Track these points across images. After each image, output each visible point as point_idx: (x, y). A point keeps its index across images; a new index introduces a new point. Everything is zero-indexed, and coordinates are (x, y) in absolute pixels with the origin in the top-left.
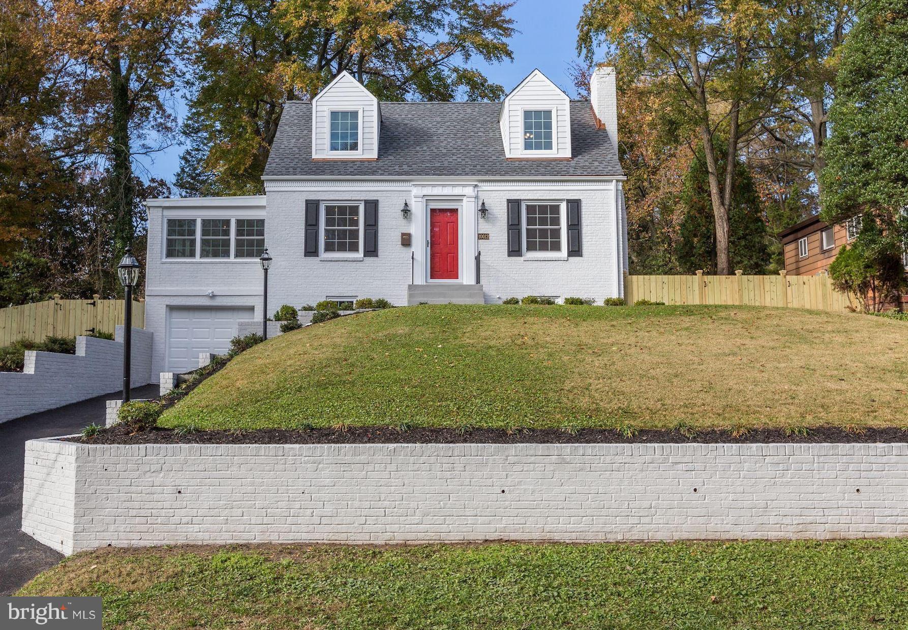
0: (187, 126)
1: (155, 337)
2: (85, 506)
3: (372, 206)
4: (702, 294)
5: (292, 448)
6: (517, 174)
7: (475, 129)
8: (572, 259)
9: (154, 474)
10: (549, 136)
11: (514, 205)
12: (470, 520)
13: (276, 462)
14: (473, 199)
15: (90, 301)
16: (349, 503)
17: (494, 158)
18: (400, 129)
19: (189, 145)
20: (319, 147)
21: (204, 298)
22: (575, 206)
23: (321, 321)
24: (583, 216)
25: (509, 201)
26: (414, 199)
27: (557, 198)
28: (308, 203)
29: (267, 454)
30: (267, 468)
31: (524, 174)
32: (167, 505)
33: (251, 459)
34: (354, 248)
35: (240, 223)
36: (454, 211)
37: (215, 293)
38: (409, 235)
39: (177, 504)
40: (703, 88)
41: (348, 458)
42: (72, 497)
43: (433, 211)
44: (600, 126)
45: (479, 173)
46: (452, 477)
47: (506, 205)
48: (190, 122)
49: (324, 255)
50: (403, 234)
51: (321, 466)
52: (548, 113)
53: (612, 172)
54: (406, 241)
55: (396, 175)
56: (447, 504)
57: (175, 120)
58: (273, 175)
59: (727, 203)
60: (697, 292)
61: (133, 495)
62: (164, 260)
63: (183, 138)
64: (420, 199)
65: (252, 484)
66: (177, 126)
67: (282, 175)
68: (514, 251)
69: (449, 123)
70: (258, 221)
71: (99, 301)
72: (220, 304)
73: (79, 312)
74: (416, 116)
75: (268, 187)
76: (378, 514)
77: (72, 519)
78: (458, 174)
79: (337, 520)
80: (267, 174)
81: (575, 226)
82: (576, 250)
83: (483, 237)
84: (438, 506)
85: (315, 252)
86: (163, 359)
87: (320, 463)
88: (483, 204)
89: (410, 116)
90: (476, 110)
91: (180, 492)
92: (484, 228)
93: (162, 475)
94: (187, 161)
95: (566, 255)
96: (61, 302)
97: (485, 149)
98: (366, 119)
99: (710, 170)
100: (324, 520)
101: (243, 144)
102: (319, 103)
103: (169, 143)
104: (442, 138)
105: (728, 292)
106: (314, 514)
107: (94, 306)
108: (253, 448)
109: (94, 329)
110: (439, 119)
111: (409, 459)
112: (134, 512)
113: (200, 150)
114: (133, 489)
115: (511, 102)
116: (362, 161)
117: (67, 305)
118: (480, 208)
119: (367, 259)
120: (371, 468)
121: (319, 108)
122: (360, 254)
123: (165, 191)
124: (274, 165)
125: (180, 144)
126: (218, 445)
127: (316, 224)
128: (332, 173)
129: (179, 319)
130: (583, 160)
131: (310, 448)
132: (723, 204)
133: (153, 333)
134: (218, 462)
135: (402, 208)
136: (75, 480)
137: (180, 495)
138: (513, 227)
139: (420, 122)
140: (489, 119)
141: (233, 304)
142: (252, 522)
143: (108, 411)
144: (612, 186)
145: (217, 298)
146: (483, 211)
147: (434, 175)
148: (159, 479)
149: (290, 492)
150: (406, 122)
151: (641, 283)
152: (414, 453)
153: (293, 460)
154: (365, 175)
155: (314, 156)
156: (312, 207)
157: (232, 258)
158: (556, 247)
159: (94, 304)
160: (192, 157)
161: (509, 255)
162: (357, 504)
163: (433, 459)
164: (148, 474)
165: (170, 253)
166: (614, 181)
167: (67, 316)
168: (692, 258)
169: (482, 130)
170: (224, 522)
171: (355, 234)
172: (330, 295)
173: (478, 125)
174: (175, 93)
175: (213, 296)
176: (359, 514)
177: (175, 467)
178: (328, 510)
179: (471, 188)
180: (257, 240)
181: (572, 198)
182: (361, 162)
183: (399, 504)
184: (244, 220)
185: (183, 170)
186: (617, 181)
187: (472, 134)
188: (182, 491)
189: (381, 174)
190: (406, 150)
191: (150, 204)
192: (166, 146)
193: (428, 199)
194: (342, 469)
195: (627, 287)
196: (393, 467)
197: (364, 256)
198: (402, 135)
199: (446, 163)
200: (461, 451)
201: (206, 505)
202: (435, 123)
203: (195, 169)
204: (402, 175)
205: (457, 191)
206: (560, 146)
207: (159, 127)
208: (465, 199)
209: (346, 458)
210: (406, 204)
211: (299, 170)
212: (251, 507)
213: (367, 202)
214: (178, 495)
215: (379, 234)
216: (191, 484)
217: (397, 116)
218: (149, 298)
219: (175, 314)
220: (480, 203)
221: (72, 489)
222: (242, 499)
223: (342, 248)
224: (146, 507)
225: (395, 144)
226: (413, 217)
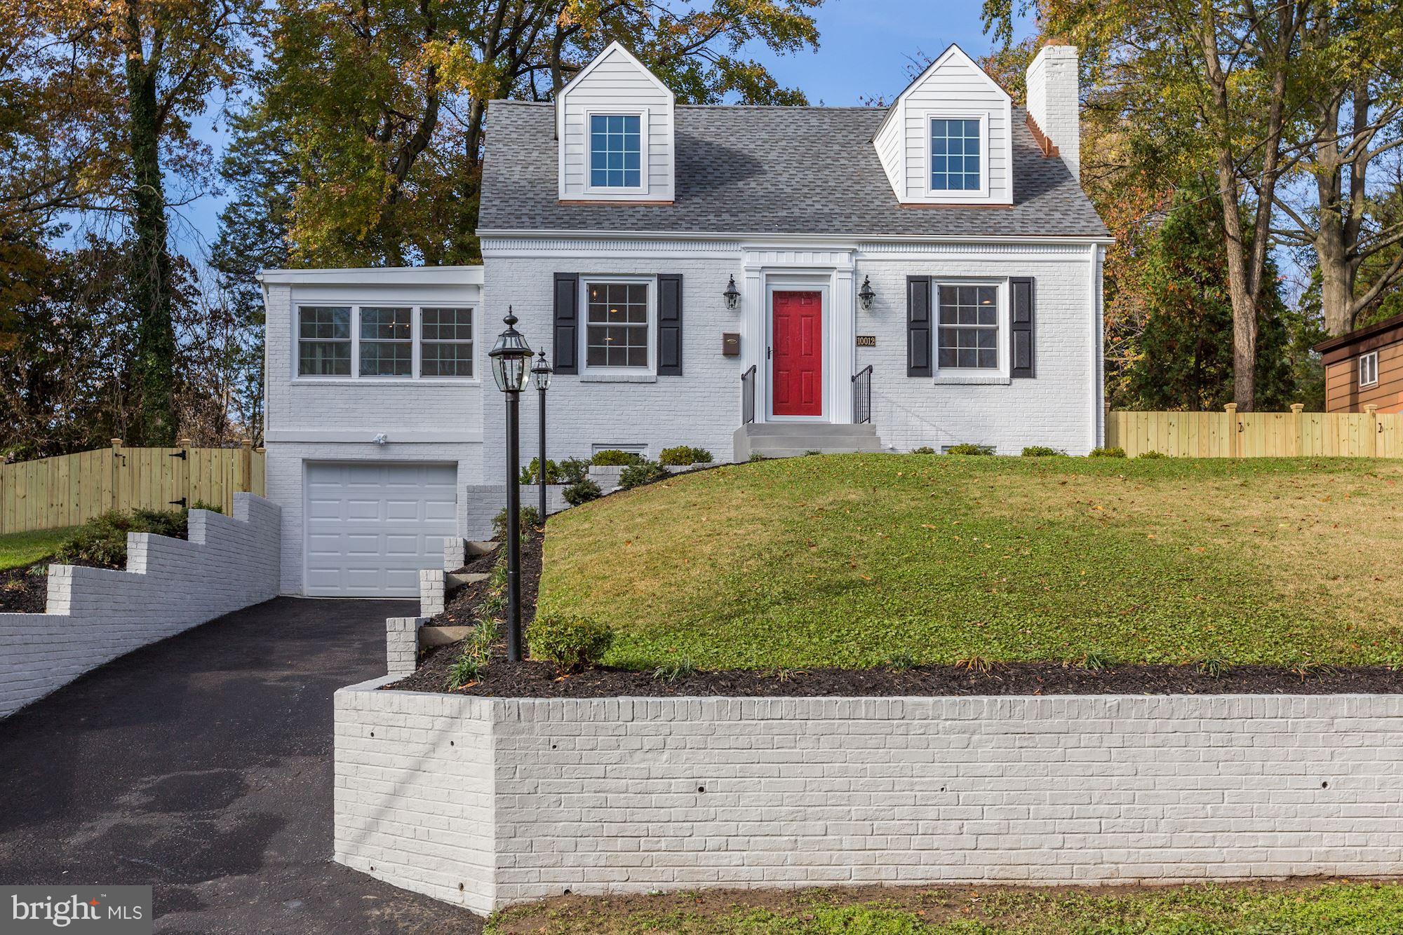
0: (230, 162)
1: (284, 515)
2: (517, 817)
3: (672, 286)
4: (1234, 444)
5: (919, 704)
6: (926, 232)
7: (832, 154)
8: (1018, 382)
9: (649, 755)
10: (974, 164)
11: (919, 286)
12: (1262, 839)
13: (889, 730)
14: (849, 276)
15: (175, 451)
16: (1032, 807)
17: (877, 203)
18: (701, 152)
19: (232, 194)
20: (571, 180)
21: (369, 447)
22: (1024, 289)
23: (642, 482)
24: (1038, 307)
25: (911, 279)
26: (746, 274)
27: (993, 274)
28: (559, 278)
29: (871, 715)
30: (872, 743)
31: (937, 233)
32: (677, 813)
33: (839, 725)
34: (639, 359)
35: (428, 314)
36: (815, 297)
37: (390, 439)
38: (737, 337)
39: (698, 813)
40: (1224, 87)
41: (1029, 723)
42: (489, 799)
43: (778, 295)
44: (1050, 151)
45: (858, 229)
46: (1228, 757)
47: (905, 286)
48: (234, 155)
49: (586, 372)
50: (726, 336)
51: (976, 737)
52: (973, 126)
53: (1088, 231)
54: (732, 347)
55: (713, 230)
56: (1218, 809)
57: (207, 151)
58: (496, 227)
59: (1256, 291)
60: (1226, 441)
61: (609, 795)
62: (297, 379)
63: (219, 182)
64: (756, 274)
65: (843, 774)
66: (210, 161)
67: (511, 227)
68: (919, 367)
69: (784, 143)
70: (460, 311)
71: (192, 451)
72: (397, 458)
73: (157, 470)
74: (723, 129)
75: (487, 248)
76: (1086, 829)
77: (491, 843)
78: (822, 231)
79: (1008, 841)
80: (485, 226)
81: (1024, 325)
82: (1024, 367)
83: (866, 341)
84: (1202, 814)
85: (572, 366)
86: (300, 554)
87: (973, 733)
88: (867, 282)
89: (712, 129)
90: (826, 120)
91: (701, 790)
92: (868, 326)
93: (665, 757)
94: (231, 223)
95: (1008, 375)
96: (125, 451)
97: (857, 187)
98: (654, 130)
99: (1230, 232)
100: (984, 842)
101: (366, 188)
102: (569, 100)
103: (199, 192)
104: (779, 168)
105: (1278, 441)
106: (965, 829)
107: (184, 458)
108: (843, 704)
109: (184, 499)
110: (764, 135)
111: (1146, 725)
112: (613, 829)
113: (252, 204)
114: (611, 784)
115: (910, 104)
116: (648, 206)
117: (136, 457)
118: (860, 291)
119: (662, 378)
120: (1072, 740)
121: (570, 110)
122: (651, 370)
123: (187, 275)
124: (493, 210)
125: (217, 193)
126: (775, 698)
127: (574, 317)
128: (599, 225)
129: (327, 486)
130: (1034, 208)
131: (954, 704)
132: (1248, 291)
133: (280, 509)
134: (775, 731)
135: (725, 290)
136: (493, 767)
137: (702, 795)
138: (918, 325)
139: (732, 139)
140: (852, 137)
141: (421, 458)
142: (845, 846)
143: (390, 637)
144: (1090, 255)
145: (392, 447)
146: (867, 295)
147: (779, 230)
148: (660, 763)
149: (917, 788)
150: (709, 139)
151: (1132, 425)
152: (1156, 713)
153: (921, 727)
154: (659, 229)
155: (562, 196)
156: (565, 285)
157: (416, 377)
158: (990, 361)
159: (183, 455)
160: (240, 216)
161: (910, 374)
162: (1046, 809)
163: (1191, 724)
164: (639, 755)
165: (306, 367)
166: (1094, 246)
167: (136, 476)
168: (1165, 388)
169: (844, 154)
170: (790, 846)
171: (641, 335)
172: (599, 441)
173: (836, 147)
174: (234, 96)
175: (385, 445)
176: (1050, 828)
177: (691, 741)
178: (992, 821)
179: (846, 256)
180: (459, 345)
181: (1020, 275)
182: (646, 207)
183: (1128, 810)
184: (435, 310)
185: (224, 241)
186: (1099, 246)
187: (829, 161)
188: (707, 788)
189: (687, 229)
190: (722, 188)
191: (268, 280)
192: (192, 195)
193: (771, 274)
194: (1017, 744)
195: (1110, 431)
196: (1116, 739)
197: (659, 373)
198: (706, 162)
199: (797, 212)
200: (1245, 709)
201: (754, 814)
202: (759, 143)
203: (245, 237)
204: (725, 230)
205: (821, 260)
206: (994, 184)
207: (175, 165)
208: (834, 274)
209: (1025, 722)
210: (732, 282)
211: (539, 219)
212: (842, 818)
213: (662, 278)
214: (698, 794)
215: (685, 336)
216: (723, 773)
217: (690, 129)
218: (272, 446)
219: (317, 475)
220: (861, 282)
221: (489, 784)
222: (824, 803)
223: (617, 359)
224: (636, 818)
225: (698, 177)
226: (743, 304)
